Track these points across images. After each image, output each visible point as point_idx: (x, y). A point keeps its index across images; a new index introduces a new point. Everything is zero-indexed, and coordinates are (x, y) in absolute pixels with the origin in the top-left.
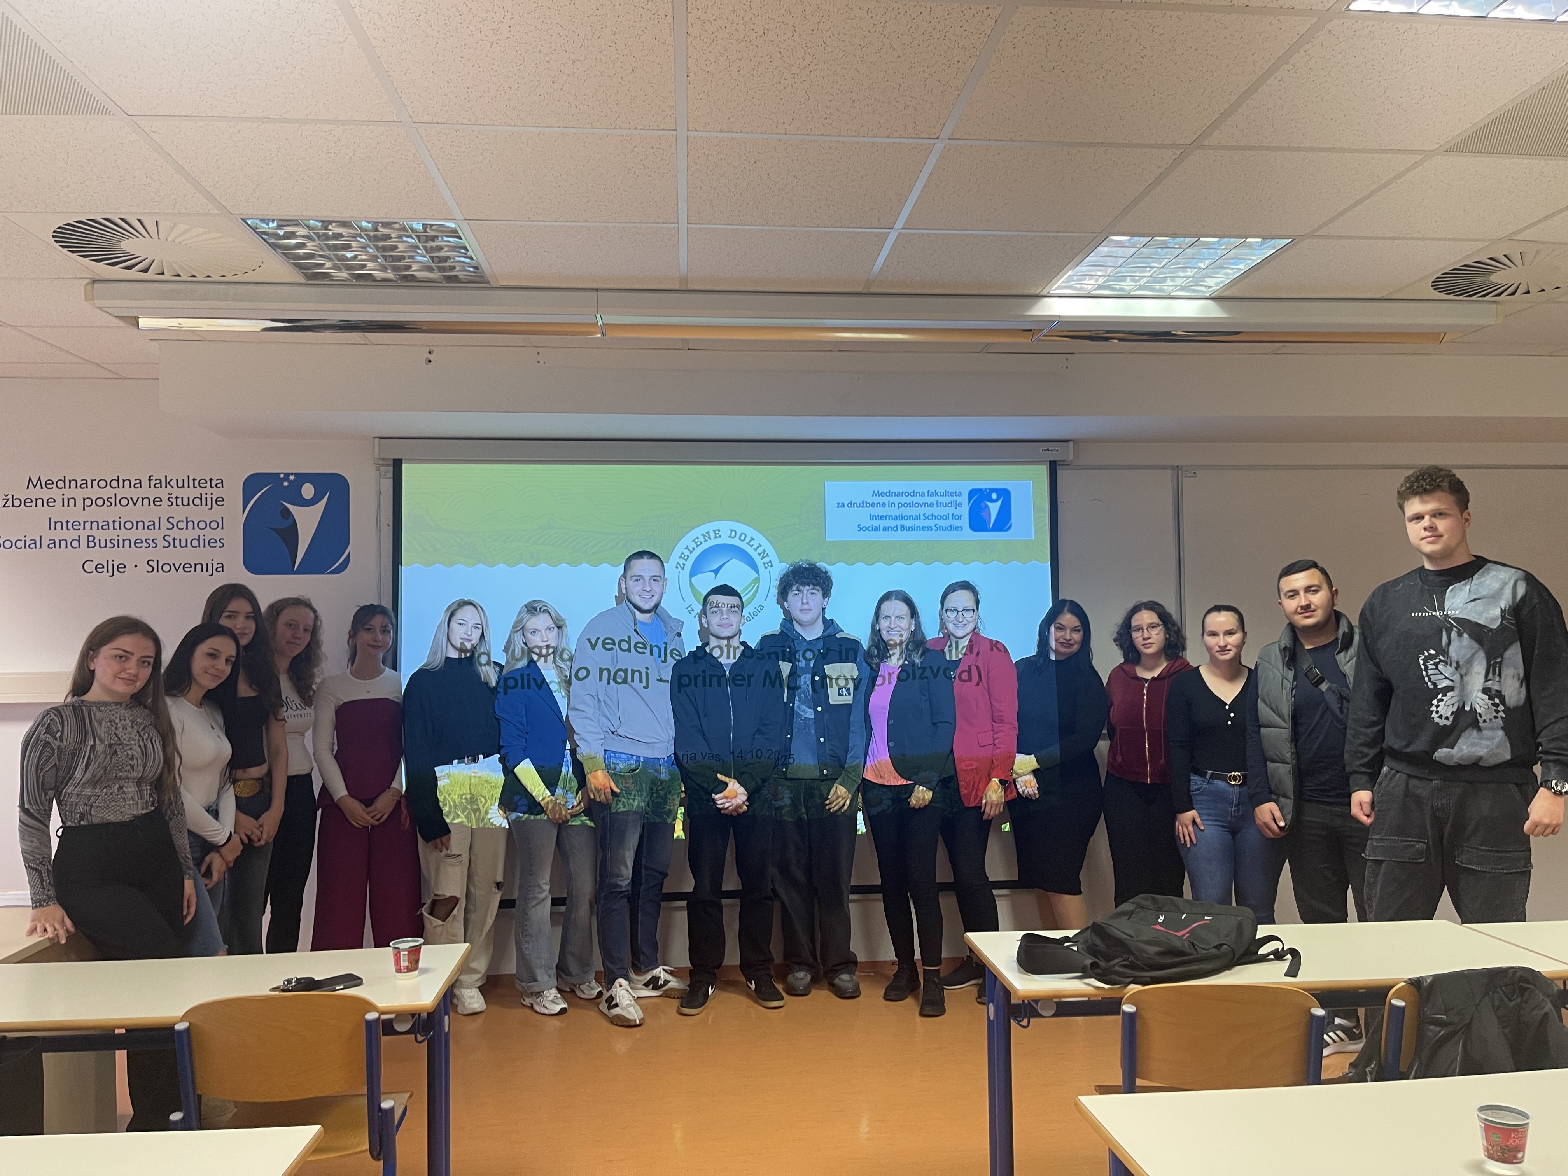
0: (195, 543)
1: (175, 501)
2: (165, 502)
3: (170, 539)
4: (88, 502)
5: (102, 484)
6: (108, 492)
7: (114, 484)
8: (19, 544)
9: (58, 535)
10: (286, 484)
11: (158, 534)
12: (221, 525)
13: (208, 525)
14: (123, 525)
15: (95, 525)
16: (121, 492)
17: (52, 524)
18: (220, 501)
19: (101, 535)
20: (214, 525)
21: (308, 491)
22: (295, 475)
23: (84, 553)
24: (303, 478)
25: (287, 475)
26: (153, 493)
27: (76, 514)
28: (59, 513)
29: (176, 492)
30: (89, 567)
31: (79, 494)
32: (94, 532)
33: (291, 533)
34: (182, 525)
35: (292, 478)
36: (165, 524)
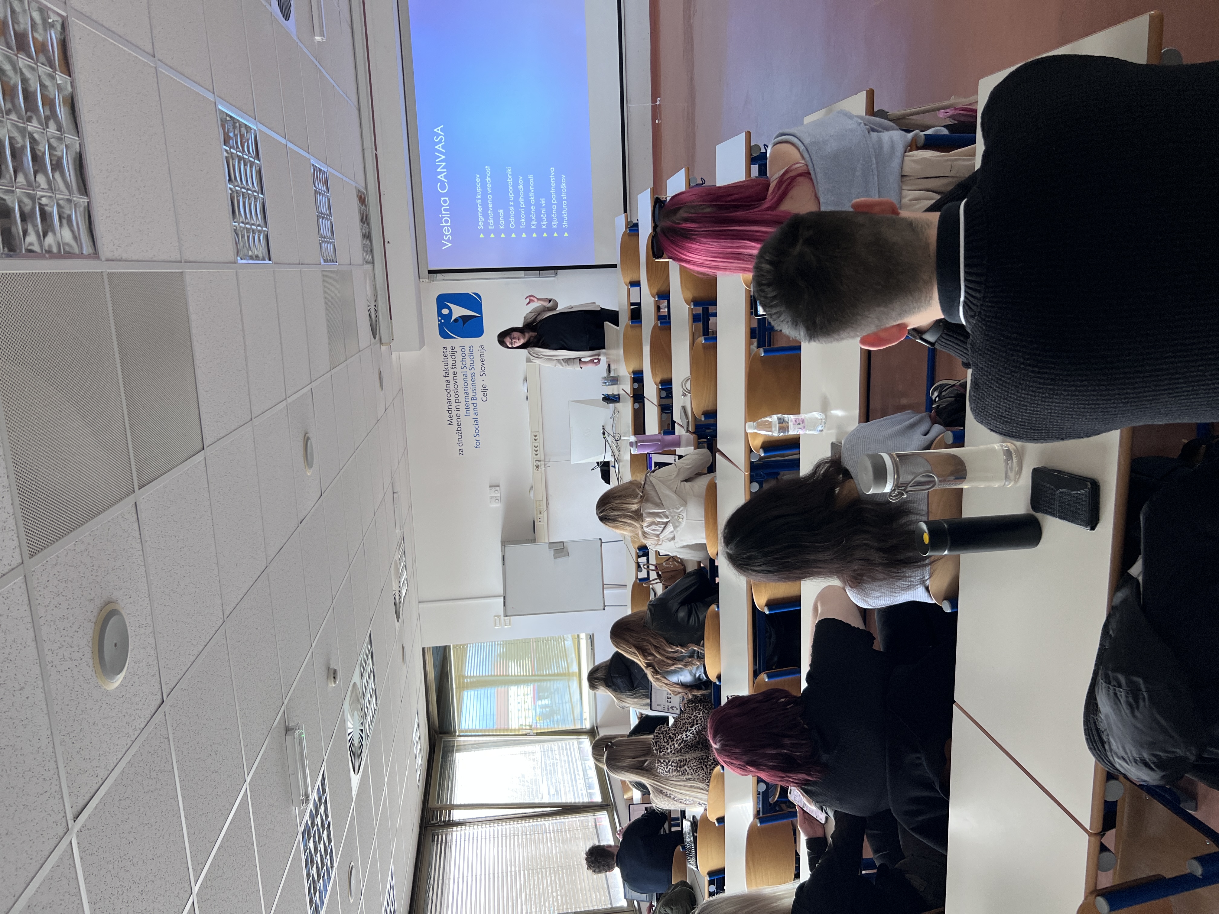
0: (472, 357)
1: (454, 367)
2: (455, 370)
3: (471, 368)
4: (457, 401)
5: (449, 395)
6: (452, 393)
7: (448, 391)
8: (477, 426)
9: (472, 412)
10: (443, 321)
11: (469, 372)
12: (463, 347)
13: (463, 352)
14: (466, 387)
15: (466, 398)
16: (452, 388)
17: (468, 414)
18: (453, 348)
19: (471, 395)
20: (463, 350)
21: (445, 311)
22: (438, 317)
23: (479, 401)
24: (440, 314)
25: (439, 320)
26: (451, 376)
27: (462, 406)
28: (463, 412)
29: (450, 366)
30: (484, 399)
31: (454, 404)
32: (470, 397)
33: (465, 318)
34: (464, 363)
35: (440, 318)
36: (465, 370)
